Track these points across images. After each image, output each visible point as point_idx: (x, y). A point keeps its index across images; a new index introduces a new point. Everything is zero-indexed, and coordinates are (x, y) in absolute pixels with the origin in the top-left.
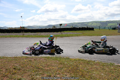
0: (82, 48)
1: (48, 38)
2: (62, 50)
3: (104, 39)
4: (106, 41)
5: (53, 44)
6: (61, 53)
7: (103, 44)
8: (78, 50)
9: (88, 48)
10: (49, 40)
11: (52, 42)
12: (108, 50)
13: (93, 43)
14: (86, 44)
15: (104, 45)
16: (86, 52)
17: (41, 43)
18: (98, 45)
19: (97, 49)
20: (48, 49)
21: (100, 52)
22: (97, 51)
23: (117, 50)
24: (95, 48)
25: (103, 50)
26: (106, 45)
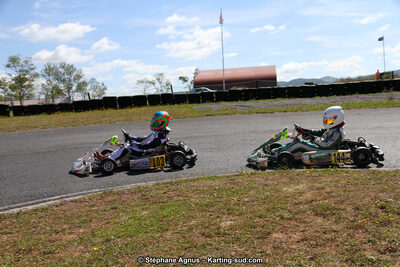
0: (261, 151)
3: (335, 118)
5: (163, 141)
6: (185, 167)
7: (332, 135)
8: (249, 160)
9: (283, 151)
12: (349, 155)
13: (297, 133)
14: (274, 137)
16: (272, 165)
19: (310, 155)
21: (321, 163)
22: (310, 159)
23: (381, 153)
25: (330, 155)
26: (341, 137)
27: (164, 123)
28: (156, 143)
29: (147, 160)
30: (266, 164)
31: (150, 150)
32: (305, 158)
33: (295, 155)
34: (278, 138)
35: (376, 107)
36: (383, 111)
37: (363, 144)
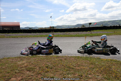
0: (81, 48)
2: (61, 50)
5: (51, 44)
6: (59, 53)
7: (103, 44)
8: (78, 51)
9: (88, 48)
10: (48, 40)
11: (51, 42)
12: (109, 50)
14: (86, 44)
15: (105, 45)
17: (39, 43)
18: (98, 45)
19: (97, 49)
20: (46, 49)
21: (100, 52)
22: (97, 51)
23: (118, 49)
24: (95, 48)
25: (103, 50)
26: (106, 44)
27: (52, 38)
28: (49, 45)
29: (47, 50)
30: (84, 52)
32: (96, 50)
33: (93, 49)
37: (112, 47)
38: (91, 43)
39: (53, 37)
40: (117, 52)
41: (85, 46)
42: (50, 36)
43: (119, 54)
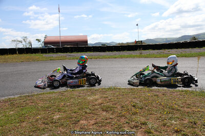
0: (135, 77)
1: (77, 61)
2: (100, 81)
3: (173, 61)
4: (177, 64)
5: (84, 71)
7: (171, 70)
10: (79, 63)
11: (84, 67)
12: (180, 80)
15: (173, 71)
16: (141, 84)
17: (65, 69)
19: (160, 79)
21: (166, 83)
22: (161, 81)
23: (196, 79)
24: (157, 77)
25: (171, 80)
26: (176, 71)
27: (85, 62)
28: (80, 72)
29: (77, 80)
30: (138, 83)
31: (78, 75)
33: (153, 79)
34: (144, 70)
35: (134, 57)
36: (137, 59)
37: (186, 74)
38: (151, 68)
39: (87, 59)
40: (194, 84)
41: (141, 73)
42: (82, 58)
43: (196, 86)
